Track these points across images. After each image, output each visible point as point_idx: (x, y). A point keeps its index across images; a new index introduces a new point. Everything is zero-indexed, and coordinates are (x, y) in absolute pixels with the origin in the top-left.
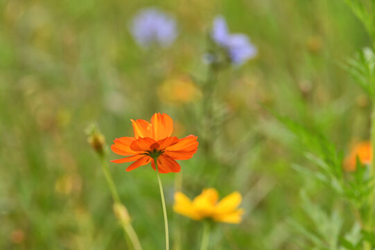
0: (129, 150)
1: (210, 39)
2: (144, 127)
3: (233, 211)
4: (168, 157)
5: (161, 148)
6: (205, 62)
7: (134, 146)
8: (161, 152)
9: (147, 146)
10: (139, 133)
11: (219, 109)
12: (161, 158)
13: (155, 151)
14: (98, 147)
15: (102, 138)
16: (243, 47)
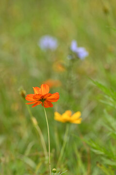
0: (32, 99)
1: (70, 49)
2: (38, 90)
3: (78, 119)
4: (48, 101)
5: (45, 98)
6: (68, 58)
7: (34, 98)
8: (45, 99)
9: (39, 97)
10: (36, 92)
11: (74, 77)
12: (45, 102)
13: (42, 99)
14: (23, 96)
15: (25, 92)
16: (83, 52)
